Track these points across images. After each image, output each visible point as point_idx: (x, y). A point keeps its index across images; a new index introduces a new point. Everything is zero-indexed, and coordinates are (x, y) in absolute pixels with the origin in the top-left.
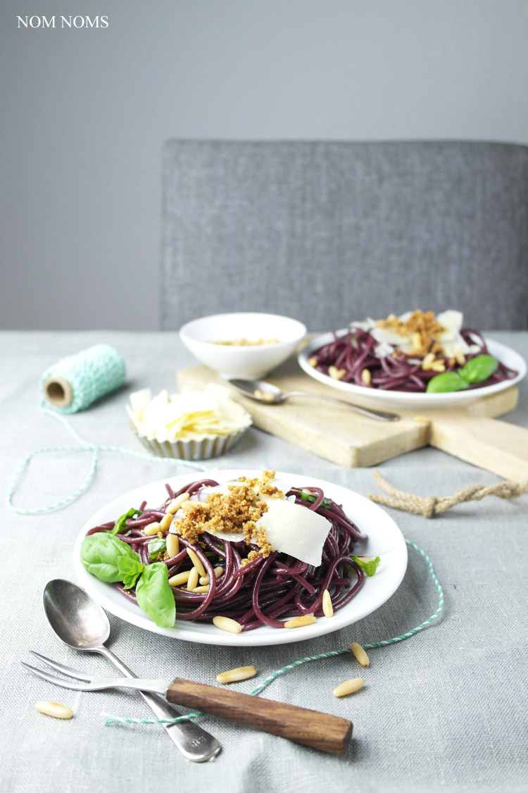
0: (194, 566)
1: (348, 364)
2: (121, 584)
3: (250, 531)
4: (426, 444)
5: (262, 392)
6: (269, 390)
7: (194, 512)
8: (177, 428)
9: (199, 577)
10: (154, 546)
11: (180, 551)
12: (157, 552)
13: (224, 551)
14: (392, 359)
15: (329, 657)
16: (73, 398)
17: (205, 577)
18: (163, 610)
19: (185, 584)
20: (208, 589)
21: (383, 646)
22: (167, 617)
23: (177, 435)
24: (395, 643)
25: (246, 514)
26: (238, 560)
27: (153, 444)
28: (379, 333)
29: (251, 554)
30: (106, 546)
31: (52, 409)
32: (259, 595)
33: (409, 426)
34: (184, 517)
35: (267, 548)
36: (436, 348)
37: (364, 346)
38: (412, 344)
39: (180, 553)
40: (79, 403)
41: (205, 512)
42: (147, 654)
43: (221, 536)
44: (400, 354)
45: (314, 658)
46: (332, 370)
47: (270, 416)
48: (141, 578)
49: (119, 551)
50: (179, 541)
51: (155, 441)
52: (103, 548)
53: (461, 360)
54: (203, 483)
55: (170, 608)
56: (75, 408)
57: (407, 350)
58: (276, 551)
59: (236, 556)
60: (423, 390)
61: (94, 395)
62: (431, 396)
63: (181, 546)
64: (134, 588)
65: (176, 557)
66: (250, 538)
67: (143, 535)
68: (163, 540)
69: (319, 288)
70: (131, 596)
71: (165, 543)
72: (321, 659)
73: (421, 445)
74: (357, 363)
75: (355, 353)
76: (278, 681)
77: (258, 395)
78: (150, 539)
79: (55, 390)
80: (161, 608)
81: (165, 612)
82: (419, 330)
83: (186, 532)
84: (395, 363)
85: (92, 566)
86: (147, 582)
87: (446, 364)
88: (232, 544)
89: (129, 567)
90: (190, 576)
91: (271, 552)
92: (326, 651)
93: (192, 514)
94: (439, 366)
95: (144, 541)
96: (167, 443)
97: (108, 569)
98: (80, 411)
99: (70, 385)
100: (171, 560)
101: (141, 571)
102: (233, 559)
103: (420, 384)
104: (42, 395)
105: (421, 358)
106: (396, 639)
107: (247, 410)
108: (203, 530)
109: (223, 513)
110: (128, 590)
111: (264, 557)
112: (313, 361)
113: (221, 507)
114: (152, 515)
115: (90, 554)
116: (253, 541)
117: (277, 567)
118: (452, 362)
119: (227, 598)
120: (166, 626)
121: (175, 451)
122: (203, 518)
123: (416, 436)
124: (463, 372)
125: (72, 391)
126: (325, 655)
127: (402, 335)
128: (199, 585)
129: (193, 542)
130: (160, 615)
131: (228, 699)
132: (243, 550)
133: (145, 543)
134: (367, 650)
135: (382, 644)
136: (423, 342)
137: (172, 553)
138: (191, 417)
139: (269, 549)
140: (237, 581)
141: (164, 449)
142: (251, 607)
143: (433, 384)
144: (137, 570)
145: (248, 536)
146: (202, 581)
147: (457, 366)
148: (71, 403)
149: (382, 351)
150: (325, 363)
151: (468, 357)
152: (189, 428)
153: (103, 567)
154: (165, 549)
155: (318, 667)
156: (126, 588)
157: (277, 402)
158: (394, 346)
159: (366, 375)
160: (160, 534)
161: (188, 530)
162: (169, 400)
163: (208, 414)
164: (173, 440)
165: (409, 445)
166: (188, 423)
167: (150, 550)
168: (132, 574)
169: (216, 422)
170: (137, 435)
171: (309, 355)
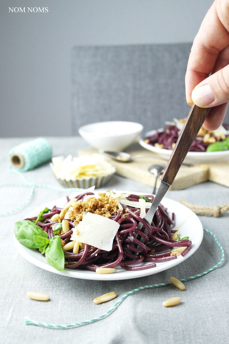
1: (165, 142)
4: (207, 180)
5: (121, 157)
6: (125, 156)
7: (78, 207)
8: (77, 173)
10: (55, 227)
11: (70, 229)
12: (57, 230)
15: (159, 287)
16: (25, 163)
21: (192, 280)
22: (59, 264)
23: (76, 177)
24: (198, 278)
27: (64, 182)
28: (179, 125)
31: (15, 169)
33: (199, 171)
34: (73, 210)
37: (173, 132)
39: (70, 231)
40: (28, 166)
45: (151, 286)
46: (157, 145)
47: (125, 169)
48: (48, 246)
49: (35, 232)
50: (69, 224)
51: (65, 180)
53: (223, 137)
54: (86, 194)
55: (61, 259)
56: (26, 169)
60: (205, 151)
61: (36, 162)
62: (209, 154)
63: (71, 226)
65: (68, 233)
67: (51, 222)
68: (61, 223)
69: (149, 114)
71: (62, 225)
72: (155, 288)
73: (205, 180)
74: (170, 140)
75: (168, 136)
77: (118, 158)
78: (54, 223)
79: (16, 160)
80: (56, 260)
81: (59, 262)
85: (21, 240)
87: (216, 139)
89: (40, 241)
90: (75, 245)
92: (158, 283)
93: (77, 208)
94: (212, 140)
95: (51, 225)
96: (71, 181)
97: (29, 243)
98: (29, 170)
99: (23, 157)
100: (65, 234)
101: (48, 243)
103: (203, 148)
104: (10, 163)
105: (203, 137)
106: (198, 275)
107: (113, 166)
112: (147, 141)
114: (57, 210)
115: (18, 232)
118: (219, 138)
120: (59, 269)
121: (75, 184)
123: (202, 175)
124: (225, 143)
125: (24, 160)
126: (157, 285)
133: (51, 226)
134: (183, 282)
135: (190, 278)
136: (203, 129)
137: (66, 231)
138: (84, 168)
141: (70, 184)
143: (209, 148)
144: (45, 242)
147: (221, 140)
148: (24, 166)
150: (153, 142)
151: (227, 136)
152: (82, 174)
153: (27, 241)
154: (62, 228)
155: (154, 292)
157: (129, 161)
159: (174, 145)
160: (59, 221)
162: (72, 160)
163: (92, 167)
164: (74, 179)
165: (199, 180)
166: (82, 171)
167: (53, 229)
168: (43, 245)
169: (97, 171)
170: (56, 178)
171: (145, 139)
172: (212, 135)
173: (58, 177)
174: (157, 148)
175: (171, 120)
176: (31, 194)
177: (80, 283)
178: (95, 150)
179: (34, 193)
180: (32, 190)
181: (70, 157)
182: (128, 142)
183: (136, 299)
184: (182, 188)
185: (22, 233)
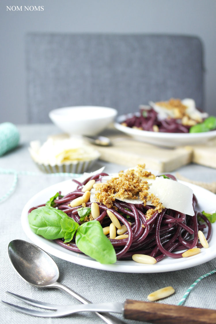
0: (111, 222)
1: (143, 125)
2: (62, 240)
3: (145, 197)
4: (191, 162)
5: (101, 141)
9: (117, 229)
10: (81, 213)
11: (100, 214)
12: (85, 215)
13: (132, 211)
17: (121, 229)
18: (105, 252)
19: (108, 235)
20: (129, 236)
22: (110, 256)
23: (62, 162)
25: (138, 187)
26: (143, 216)
29: (150, 211)
30: (50, 214)
33: (183, 152)
34: (99, 192)
35: (160, 206)
36: (187, 115)
37: (152, 115)
38: (175, 113)
39: (101, 216)
41: (113, 187)
42: (89, 286)
43: (128, 201)
44: (171, 118)
46: (135, 128)
48: (78, 234)
49: (60, 216)
51: (49, 166)
52: (47, 216)
55: (110, 249)
58: (165, 208)
59: (141, 214)
60: (189, 132)
63: (101, 211)
66: (146, 201)
67: (69, 207)
68: (87, 208)
70: (71, 247)
71: (89, 209)
72: (208, 277)
76: (192, 295)
77: (97, 142)
78: (76, 209)
80: (104, 250)
81: (107, 253)
83: (105, 200)
84: (170, 122)
85: (40, 229)
86: (83, 235)
88: (136, 206)
89: (69, 226)
90: (111, 229)
91: (163, 209)
93: (105, 189)
96: (56, 167)
97: (52, 231)
101: (76, 230)
102: (139, 216)
103: (186, 130)
108: (114, 198)
109: (125, 187)
110: (67, 243)
111: (159, 212)
112: (125, 124)
113: (122, 184)
115: (38, 221)
116: (149, 204)
117: (168, 219)
119: (140, 241)
120: (111, 263)
121: (61, 169)
122: (112, 191)
126: (210, 274)
128: (117, 235)
129: (110, 206)
130: (104, 255)
131: (172, 311)
132: (143, 209)
133: (74, 211)
137: (95, 216)
138: (67, 152)
139: (162, 207)
140: (146, 229)
141: (54, 170)
142: (156, 246)
143: (193, 130)
144: (75, 228)
145: (144, 200)
146: (119, 232)
147: (199, 123)
149: (162, 117)
151: (203, 119)
152: (66, 159)
153: (48, 229)
154: (90, 213)
156: (65, 242)
157: (109, 145)
159: (156, 128)
160: (84, 205)
161: (106, 198)
163: (75, 151)
164: (59, 164)
166: (66, 156)
167: (80, 215)
169: (81, 155)
170: (37, 164)
171: (121, 123)
172: (189, 118)
173: (41, 162)
174: (135, 131)
176: (15, 180)
178: (66, 135)
179: (18, 180)
180: (15, 177)
185: (42, 220)
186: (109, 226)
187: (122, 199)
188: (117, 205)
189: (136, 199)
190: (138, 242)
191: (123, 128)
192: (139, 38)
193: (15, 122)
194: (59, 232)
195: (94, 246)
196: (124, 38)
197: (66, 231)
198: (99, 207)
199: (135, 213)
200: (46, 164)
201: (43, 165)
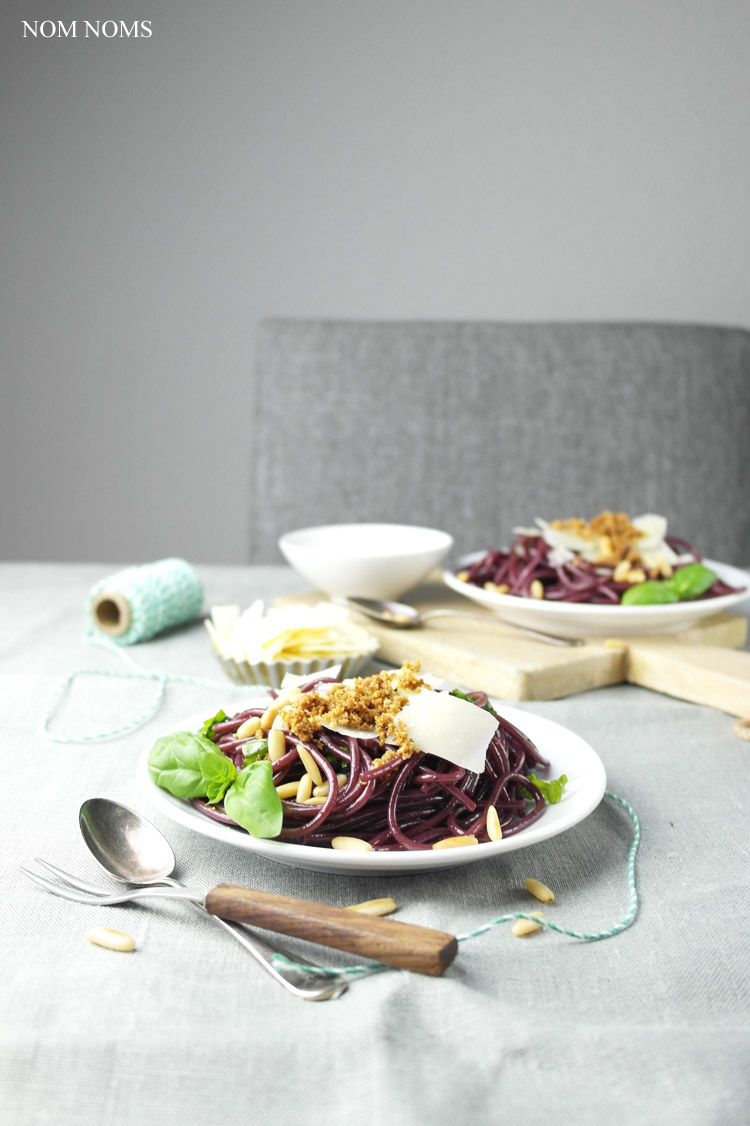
0: (306, 772)
1: (512, 579)
2: (205, 799)
3: (385, 727)
4: (622, 679)
5: (391, 612)
6: (403, 613)
7: (307, 703)
8: (278, 647)
9: (314, 786)
10: (248, 749)
11: (287, 751)
12: (256, 753)
13: (349, 753)
14: (572, 568)
16: (131, 621)
17: (322, 785)
18: (264, 815)
19: (293, 798)
20: (327, 800)
22: (271, 822)
23: (276, 656)
25: (380, 707)
26: (368, 762)
27: (243, 670)
28: (551, 534)
29: (389, 753)
30: (184, 744)
31: (104, 638)
32: (397, 813)
33: (600, 653)
35: (408, 745)
36: (632, 555)
37: (534, 552)
38: (598, 549)
39: (288, 755)
40: (139, 629)
41: (322, 703)
43: (344, 732)
44: (584, 561)
46: (490, 586)
47: (402, 644)
48: (233, 787)
50: (287, 740)
51: (246, 664)
52: (181, 747)
53: (667, 571)
54: (319, 681)
55: (274, 812)
56: (133, 636)
57: (591, 556)
58: (421, 752)
59: (365, 757)
60: (618, 602)
61: (160, 622)
62: (628, 610)
63: (289, 746)
64: (221, 803)
65: (281, 759)
66: (385, 736)
67: (235, 739)
68: (264, 740)
69: (468, 512)
70: (216, 813)
71: (266, 743)
73: (615, 679)
74: (525, 572)
75: (522, 562)
77: (386, 616)
78: (245, 741)
79: (108, 612)
80: (262, 811)
81: (267, 817)
82: (608, 533)
83: (297, 723)
84: (577, 572)
85: (164, 773)
86: (241, 790)
87: (647, 574)
88: (359, 742)
89: (216, 771)
90: (301, 787)
91: (414, 752)
93: (305, 705)
94: (638, 576)
95: (238, 745)
96: (262, 666)
97: (185, 777)
98: (140, 642)
99: (128, 603)
100: (275, 763)
101: (233, 779)
102: (361, 763)
103: (613, 595)
104: (89, 619)
105: (612, 567)
107: (372, 635)
108: (319, 724)
109: (347, 704)
110: (212, 805)
111: (404, 758)
112: (464, 576)
113: (344, 696)
114: (251, 713)
115: (162, 757)
116: (389, 741)
117: (423, 773)
118: (654, 573)
119: (352, 811)
121: (271, 674)
122: (320, 711)
123: (607, 665)
124: (668, 584)
125: (131, 612)
127: (585, 538)
128: (312, 796)
129: (305, 738)
130: (261, 821)
132: (374, 750)
133: (237, 748)
136: (613, 548)
137: (276, 755)
138: (295, 635)
139: (411, 747)
140: (367, 788)
141: (258, 675)
142: (386, 827)
143: (629, 596)
144: (226, 776)
145: (382, 734)
146: (316, 791)
147: (660, 577)
148: (128, 630)
149: (558, 558)
150: (479, 578)
151: (675, 568)
152: (287, 650)
153: (179, 774)
154: (266, 750)
156: (210, 802)
157: (413, 626)
158: (576, 553)
159: (537, 587)
160: (259, 734)
161: (299, 721)
162: (264, 614)
163: (318, 633)
164: (270, 662)
165: (599, 678)
166: (292, 643)
167: (245, 753)
168: (220, 781)
169: (330, 644)
170: (220, 658)
171: (457, 571)
172: (636, 564)
173: (227, 656)
174: (491, 594)
175: (531, 524)
176: (159, 694)
177: (303, 883)
178: (320, 596)
179: (165, 692)
180: (160, 686)
181: (258, 605)
182: (410, 577)
183: (443, 917)
184: (556, 695)
185: (169, 755)
186: (299, 779)
187: (331, 726)
188: (324, 739)
189: (366, 730)
190: (348, 814)
191: (458, 584)
192: (569, 334)
193: (193, 558)
194: (198, 782)
195: (245, 802)
196: (526, 333)
197: (211, 779)
198: (284, 741)
199: (353, 755)
200: (239, 660)
201: (232, 661)
